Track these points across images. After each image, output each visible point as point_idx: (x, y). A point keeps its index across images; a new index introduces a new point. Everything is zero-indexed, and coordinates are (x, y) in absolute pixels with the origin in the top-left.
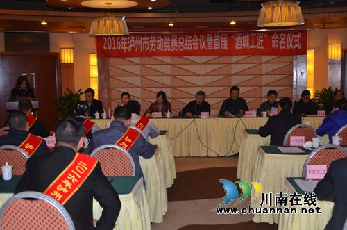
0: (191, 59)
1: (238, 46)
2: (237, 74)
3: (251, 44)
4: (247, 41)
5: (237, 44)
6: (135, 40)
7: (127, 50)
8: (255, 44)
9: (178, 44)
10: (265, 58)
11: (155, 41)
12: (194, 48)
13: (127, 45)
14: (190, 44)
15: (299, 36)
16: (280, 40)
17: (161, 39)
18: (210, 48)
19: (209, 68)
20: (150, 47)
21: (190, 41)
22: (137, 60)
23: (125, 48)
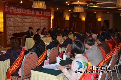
0: (26, 17)
1: (37, 14)
2: (36, 22)
3: (39, 13)
4: (39, 12)
5: (37, 13)
6: (13, 8)
7: (11, 12)
8: (40, 14)
9: (23, 11)
10: (42, 18)
11: (18, 9)
12: (27, 13)
13: (11, 10)
14: (26, 12)
15: (49, 12)
16: (46, 13)
17: (19, 9)
18: (30, 14)
19: (30, 20)
20: (17, 11)
21: (26, 11)
22: (12, 16)
23: (10, 11)
